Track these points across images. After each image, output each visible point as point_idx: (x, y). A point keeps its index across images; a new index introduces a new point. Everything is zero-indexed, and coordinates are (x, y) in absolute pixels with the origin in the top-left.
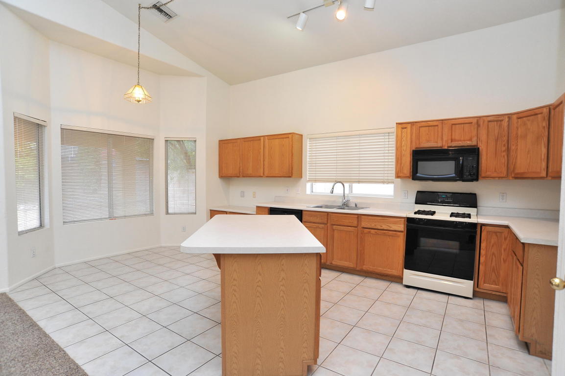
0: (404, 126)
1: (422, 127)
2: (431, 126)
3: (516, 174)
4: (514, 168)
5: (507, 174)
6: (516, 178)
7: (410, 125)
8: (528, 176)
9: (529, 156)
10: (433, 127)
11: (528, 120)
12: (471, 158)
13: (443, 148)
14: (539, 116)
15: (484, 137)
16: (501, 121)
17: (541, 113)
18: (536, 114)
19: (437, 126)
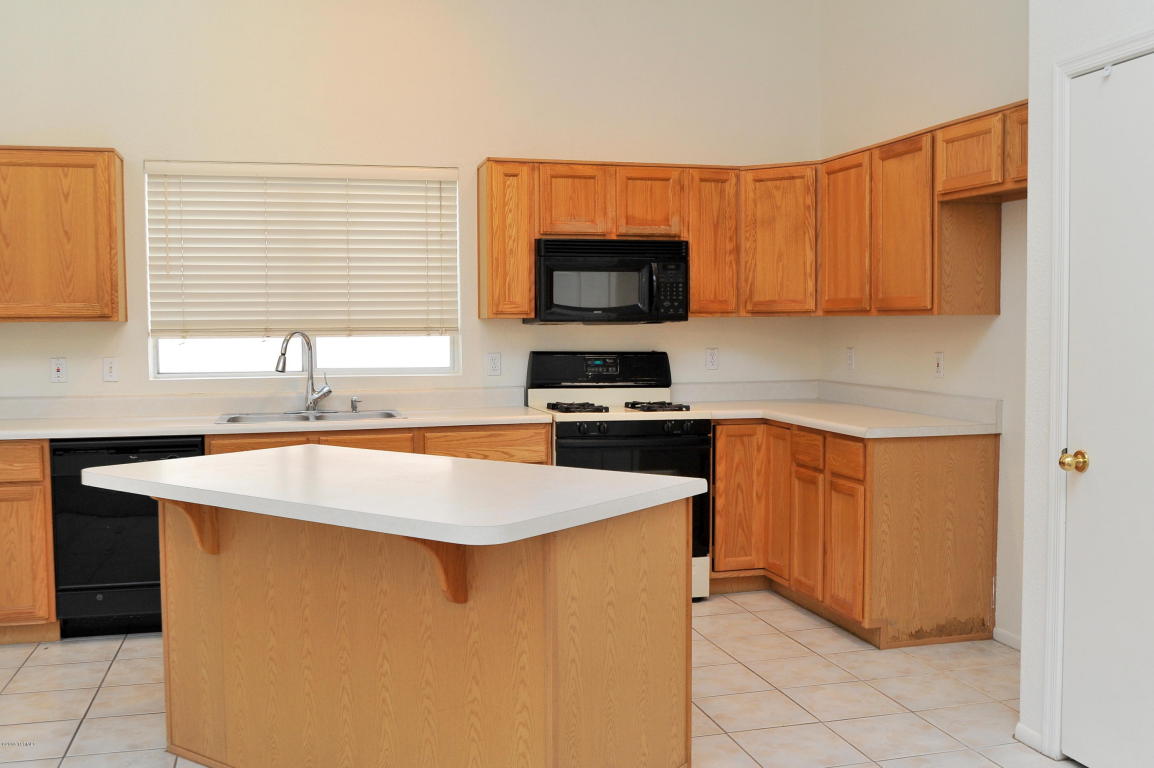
0: (511, 169)
1: (556, 177)
2: (580, 177)
3: (755, 304)
4: (751, 291)
5: (738, 305)
6: (755, 313)
7: (525, 169)
8: (779, 308)
9: (781, 264)
10: (583, 181)
11: (777, 188)
12: (673, 267)
13: (608, 238)
14: (798, 181)
15: (693, 217)
16: (724, 181)
17: (802, 177)
18: (793, 178)
19: (593, 177)
